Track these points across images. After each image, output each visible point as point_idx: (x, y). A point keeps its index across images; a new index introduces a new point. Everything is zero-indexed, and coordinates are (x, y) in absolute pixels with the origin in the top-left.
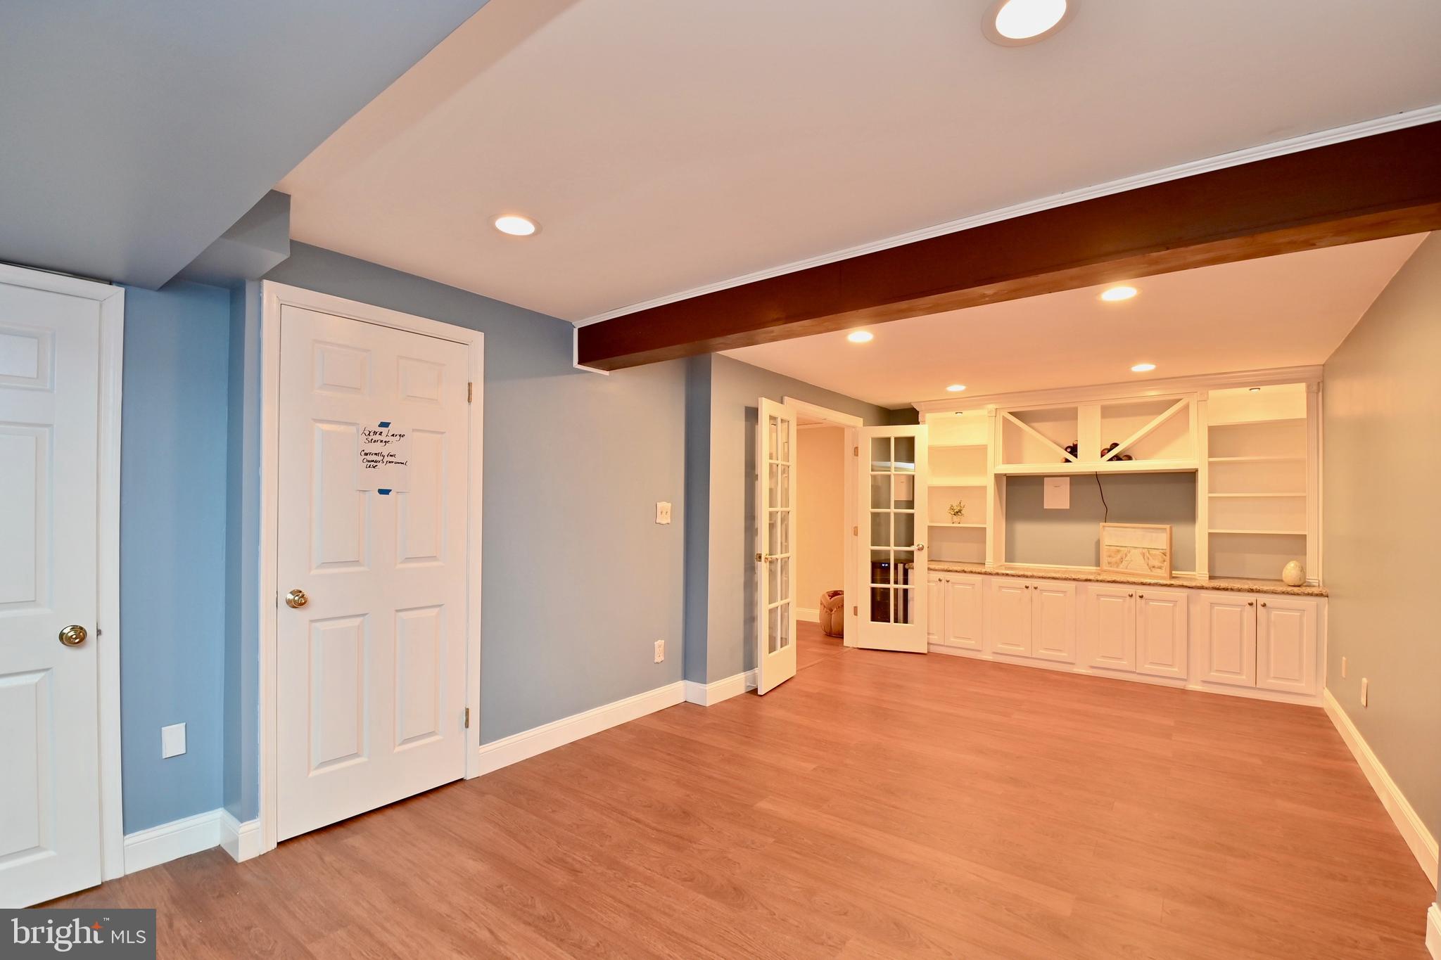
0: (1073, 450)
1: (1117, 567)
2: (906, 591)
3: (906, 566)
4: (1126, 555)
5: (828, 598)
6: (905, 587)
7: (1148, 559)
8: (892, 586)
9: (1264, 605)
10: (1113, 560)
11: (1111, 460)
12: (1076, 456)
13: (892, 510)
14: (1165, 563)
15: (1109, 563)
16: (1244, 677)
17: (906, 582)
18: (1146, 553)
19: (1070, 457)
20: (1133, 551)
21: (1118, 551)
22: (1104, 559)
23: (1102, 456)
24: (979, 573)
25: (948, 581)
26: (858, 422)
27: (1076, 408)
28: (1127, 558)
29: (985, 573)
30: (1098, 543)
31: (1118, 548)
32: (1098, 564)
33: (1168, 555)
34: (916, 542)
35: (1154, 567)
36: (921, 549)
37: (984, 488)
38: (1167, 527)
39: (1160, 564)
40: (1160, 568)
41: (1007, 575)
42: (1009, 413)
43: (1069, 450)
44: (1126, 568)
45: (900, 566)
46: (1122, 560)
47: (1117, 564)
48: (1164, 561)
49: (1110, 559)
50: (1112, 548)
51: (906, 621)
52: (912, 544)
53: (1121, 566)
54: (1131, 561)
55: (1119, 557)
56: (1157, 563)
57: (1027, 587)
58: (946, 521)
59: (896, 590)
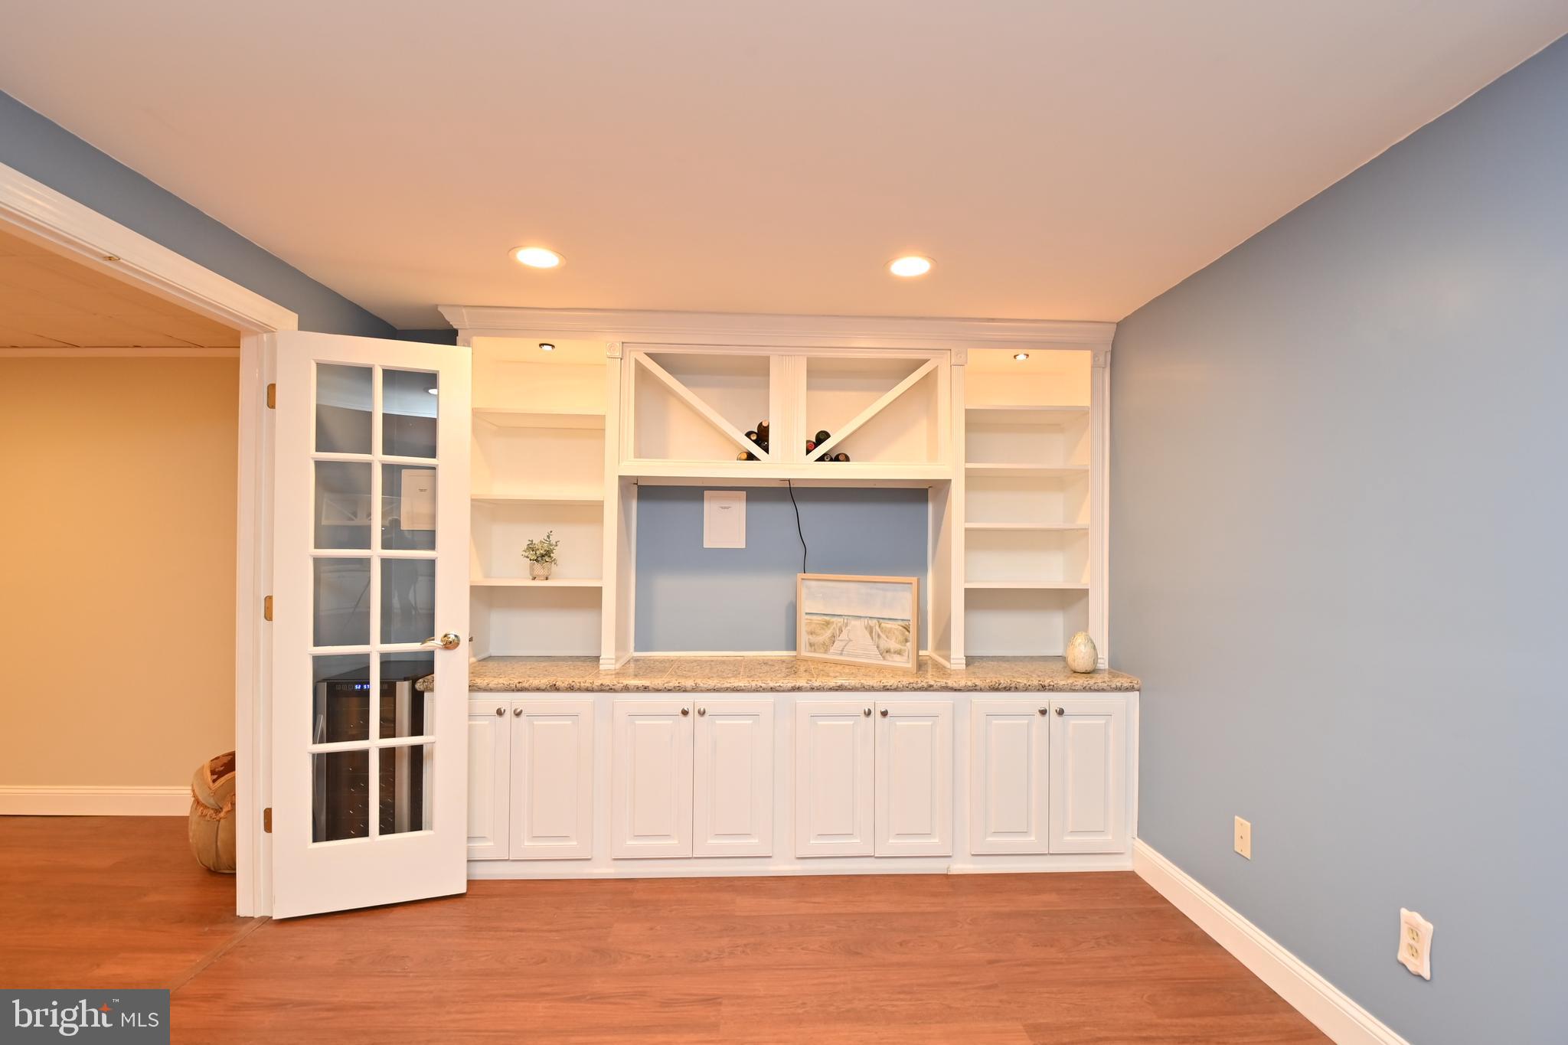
0: (762, 437)
1: (826, 651)
2: (417, 752)
3: (419, 686)
4: (841, 631)
5: (209, 777)
6: (416, 740)
7: (879, 636)
8: (374, 744)
9: (1061, 712)
10: (820, 639)
11: (821, 459)
12: (767, 450)
13: (376, 552)
14: (908, 644)
15: (811, 645)
16: (1033, 838)
17: (417, 729)
18: (875, 627)
19: (756, 450)
20: (854, 623)
21: (828, 623)
22: (803, 638)
23: (808, 452)
24: (587, 690)
25: (518, 714)
26: (285, 320)
27: (768, 358)
28: (844, 636)
29: (602, 689)
30: (793, 610)
31: (827, 618)
32: (793, 645)
33: (913, 629)
34: (439, 632)
35: (888, 651)
36: (450, 645)
37: (598, 506)
38: (914, 580)
39: (898, 647)
40: (899, 653)
41: (646, 689)
42: (646, 354)
43: (754, 437)
44: (841, 654)
45: (403, 689)
46: (833, 639)
47: (825, 647)
48: (907, 641)
49: (813, 639)
50: (814, 617)
51: (416, 824)
52: (430, 634)
53: (832, 651)
54: (850, 640)
55: (828, 633)
56: (893, 645)
57: (685, 713)
58: (515, 573)
59: (388, 756)
